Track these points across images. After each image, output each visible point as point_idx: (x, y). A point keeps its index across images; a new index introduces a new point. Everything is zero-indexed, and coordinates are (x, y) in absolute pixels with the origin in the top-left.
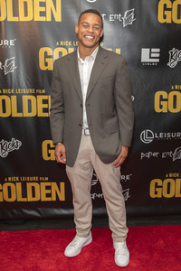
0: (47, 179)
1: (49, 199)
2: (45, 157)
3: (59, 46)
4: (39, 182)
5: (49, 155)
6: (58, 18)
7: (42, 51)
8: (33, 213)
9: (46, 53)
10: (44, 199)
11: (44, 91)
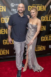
0: (4, 49)
1: (5, 54)
2: (4, 44)
3: (6, 17)
4: (3, 50)
5: (5, 43)
6: (5, 11)
7: (2, 18)
8: (2, 58)
9: (2, 19)
10: (4, 54)
11: (2, 28)
